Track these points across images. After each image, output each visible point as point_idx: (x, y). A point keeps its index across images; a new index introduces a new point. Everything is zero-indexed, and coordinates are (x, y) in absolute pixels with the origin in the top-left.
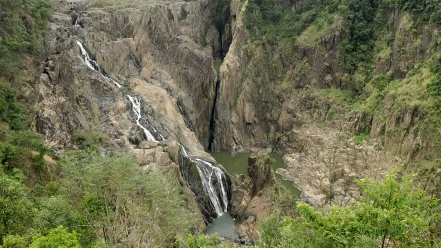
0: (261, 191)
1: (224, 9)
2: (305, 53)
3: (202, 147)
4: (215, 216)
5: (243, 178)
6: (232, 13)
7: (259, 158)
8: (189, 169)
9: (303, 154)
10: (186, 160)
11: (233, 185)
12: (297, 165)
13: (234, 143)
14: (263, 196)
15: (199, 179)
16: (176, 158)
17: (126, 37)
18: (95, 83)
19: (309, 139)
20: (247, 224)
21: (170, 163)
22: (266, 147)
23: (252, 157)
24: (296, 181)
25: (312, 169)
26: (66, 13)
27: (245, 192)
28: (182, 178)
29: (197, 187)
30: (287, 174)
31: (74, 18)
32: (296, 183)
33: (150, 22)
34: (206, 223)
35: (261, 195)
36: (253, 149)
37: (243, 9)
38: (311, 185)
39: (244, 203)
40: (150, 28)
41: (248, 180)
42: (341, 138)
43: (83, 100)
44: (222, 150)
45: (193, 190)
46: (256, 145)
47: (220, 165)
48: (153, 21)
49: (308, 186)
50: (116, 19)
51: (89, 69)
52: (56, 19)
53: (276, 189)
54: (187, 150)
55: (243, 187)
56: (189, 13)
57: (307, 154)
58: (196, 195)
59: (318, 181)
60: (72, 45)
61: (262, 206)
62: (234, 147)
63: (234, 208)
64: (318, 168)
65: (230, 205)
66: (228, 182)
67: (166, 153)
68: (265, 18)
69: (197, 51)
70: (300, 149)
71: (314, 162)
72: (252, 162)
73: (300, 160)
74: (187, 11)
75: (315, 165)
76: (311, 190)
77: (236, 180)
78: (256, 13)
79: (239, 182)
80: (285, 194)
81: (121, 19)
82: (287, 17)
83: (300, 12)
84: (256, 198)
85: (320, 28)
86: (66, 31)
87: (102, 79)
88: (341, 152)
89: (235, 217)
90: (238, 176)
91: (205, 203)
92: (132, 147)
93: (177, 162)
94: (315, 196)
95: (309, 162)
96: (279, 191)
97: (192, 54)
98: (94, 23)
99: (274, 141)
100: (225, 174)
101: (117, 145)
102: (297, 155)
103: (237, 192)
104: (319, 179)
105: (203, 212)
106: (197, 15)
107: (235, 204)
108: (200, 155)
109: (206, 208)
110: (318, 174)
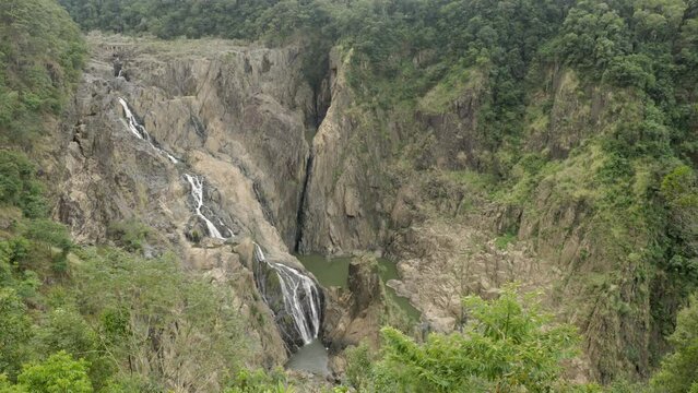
0: (365, 311)
1: (322, 59)
2: (431, 121)
3: (285, 248)
4: (301, 343)
5: (340, 291)
6: (332, 66)
7: (364, 265)
8: (267, 277)
9: (424, 260)
10: (264, 264)
11: (327, 301)
12: (416, 275)
13: (330, 243)
14: (367, 317)
15: (279, 291)
16: (249, 262)
17: (186, 95)
18: (142, 157)
19: (434, 240)
20: (345, 356)
21: (240, 268)
22: (373, 250)
23: (354, 263)
24: (415, 298)
25: (437, 282)
26: (106, 60)
27: (343, 311)
28: (256, 290)
29: (277, 302)
30: (403, 288)
31: (118, 68)
32: (414, 300)
33: (220, 75)
34: (288, 353)
35: (364, 316)
36: (356, 252)
37: (347, 60)
38: (435, 303)
39: (341, 326)
40: (220, 84)
41: (347, 295)
42: (477, 240)
43: (124, 179)
44: (314, 252)
45: (272, 307)
46: (360, 247)
47: (310, 273)
48: (223, 73)
49: (431, 305)
50: (174, 71)
51: (134, 137)
52: (93, 69)
53: (386, 309)
54: (265, 251)
55: (341, 305)
56: (273, 64)
57: (430, 261)
58: (276, 314)
59: (445, 299)
60: (113, 103)
61: (365, 332)
62: (330, 249)
63: (328, 333)
64: (445, 281)
65: (322, 330)
67: (236, 256)
68: (376, 72)
69: (282, 116)
70: (422, 254)
71: (439, 272)
72: (353, 269)
73: (421, 269)
74: (271, 61)
75: (442, 276)
76: (435, 310)
77: (331, 294)
78: (365, 66)
79: (335, 298)
80: (398, 315)
81: (180, 70)
82: (406, 71)
83: (424, 66)
84: (358, 320)
85: (451, 87)
86: (105, 84)
87: (153, 151)
88: (478, 259)
89: (329, 345)
90: (333, 289)
91: (288, 325)
92: (189, 245)
93: (250, 267)
94: (440, 320)
95: (433, 271)
96: (391, 311)
97: (275, 120)
98: (144, 76)
99: (385, 242)
100: (317, 286)
101: (168, 242)
102: (417, 262)
103: (332, 311)
104: (446, 295)
105: (284, 338)
106: (285, 67)
107: (329, 327)
108: (283, 259)
109: (289, 332)
110: (445, 289)
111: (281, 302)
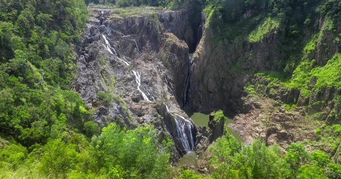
2: (252, 46)
3: (179, 106)
4: (185, 153)
5: (205, 128)
6: (203, 19)
8: (170, 120)
9: (247, 115)
10: (169, 115)
11: (198, 132)
12: (243, 122)
13: (200, 105)
15: (176, 127)
16: (161, 112)
18: (112, 63)
19: (253, 105)
23: (212, 115)
25: (254, 126)
26: (97, 17)
27: (206, 138)
29: (174, 132)
31: (102, 21)
32: (241, 134)
37: (211, 14)
38: (252, 136)
39: (205, 145)
40: (149, 28)
41: (208, 130)
42: (276, 105)
43: (104, 72)
45: (172, 134)
47: (190, 119)
48: (150, 23)
49: (250, 137)
50: (127, 22)
51: (109, 53)
52: (91, 21)
53: (227, 138)
54: (169, 107)
57: (250, 115)
59: (257, 134)
60: (100, 38)
62: (200, 108)
63: (198, 148)
64: (258, 125)
65: (195, 146)
67: (155, 109)
69: (178, 44)
71: (255, 121)
72: (211, 118)
73: (245, 119)
74: (173, 17)
75: (256, 123)
79: (202, 131)
81: (130, 21)
86: (96, 29)
87: (118, 60)
88: (275, 115)
89: (199, 154)
90: (201, 127)
92: (134, 103)
93: (162, 115)
97: (174, 46)
101: (124, 102)
102: (243, 116)
105: (177, 149)
106: (180, 20)
108: (177, 111)
110: (258, 130)
111: (177, 132)
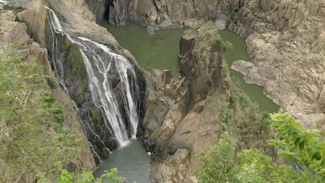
0: (202, 103)
3: (91, 16)
4: (114, 145)
5: (168, 76)
7: (201, 40)
8: (66, 56)
9: (286, 34)
10: (61, 38)
11: (149, 88)
12: (274, 54)
13: (153, 8)
14: (206, 112)
15: (84, 75)
16: (41, 35)
20: (174, 163)
21: (29, 43)
22: (214, 19)
23: (187, 37)
24: (271, 86)
25: (304, 64)
27: (171, 102)
28: (52, 75)
29: (80, 91)
30: (254, 72)
32: (270, 89)
34: (96, 159)
35: (201, 110)
36: (190, 23)
38: (299, 94)
39: (168, 123)
41: (178, 81)
44: (129, 21)
45: (73, 97)
46: (195, 15)
47: (126, 51)
49: (293, 97)
53: (231, 100)
54: (62, 19)
55: (168, 94)
57: (294, 35)
58: (79, 106)
59: (314, 88)
61: (202, 131)
62: (153, 18)
63: (151, 132)
65: (141, 127)
66: (140, 84)
67: (22, 25)
70: (282, 24)
71: (307, 51)
72: (186, 46)
73: (280, 46)
75: (310, 56)
76: (300, 103)
77: (155, 79)
79: (161, 85)
80: (247, 110)
84: (192, 115)
89: (152, 148)
90: (158, 73)
91: (96, 122)
93: (43, 41)
94: (305, 117)
95: (299, 50)
96: (237, 104)
99: (230, 7)
100: (135, 68)
102: (275, 37)
103: (155, 102)
104: (316, 83)
105: (91, 138)
107: (152, 125)
108: (88, 31)
109: (98, 131)
110: (315, 75)
111: (86, 90)
